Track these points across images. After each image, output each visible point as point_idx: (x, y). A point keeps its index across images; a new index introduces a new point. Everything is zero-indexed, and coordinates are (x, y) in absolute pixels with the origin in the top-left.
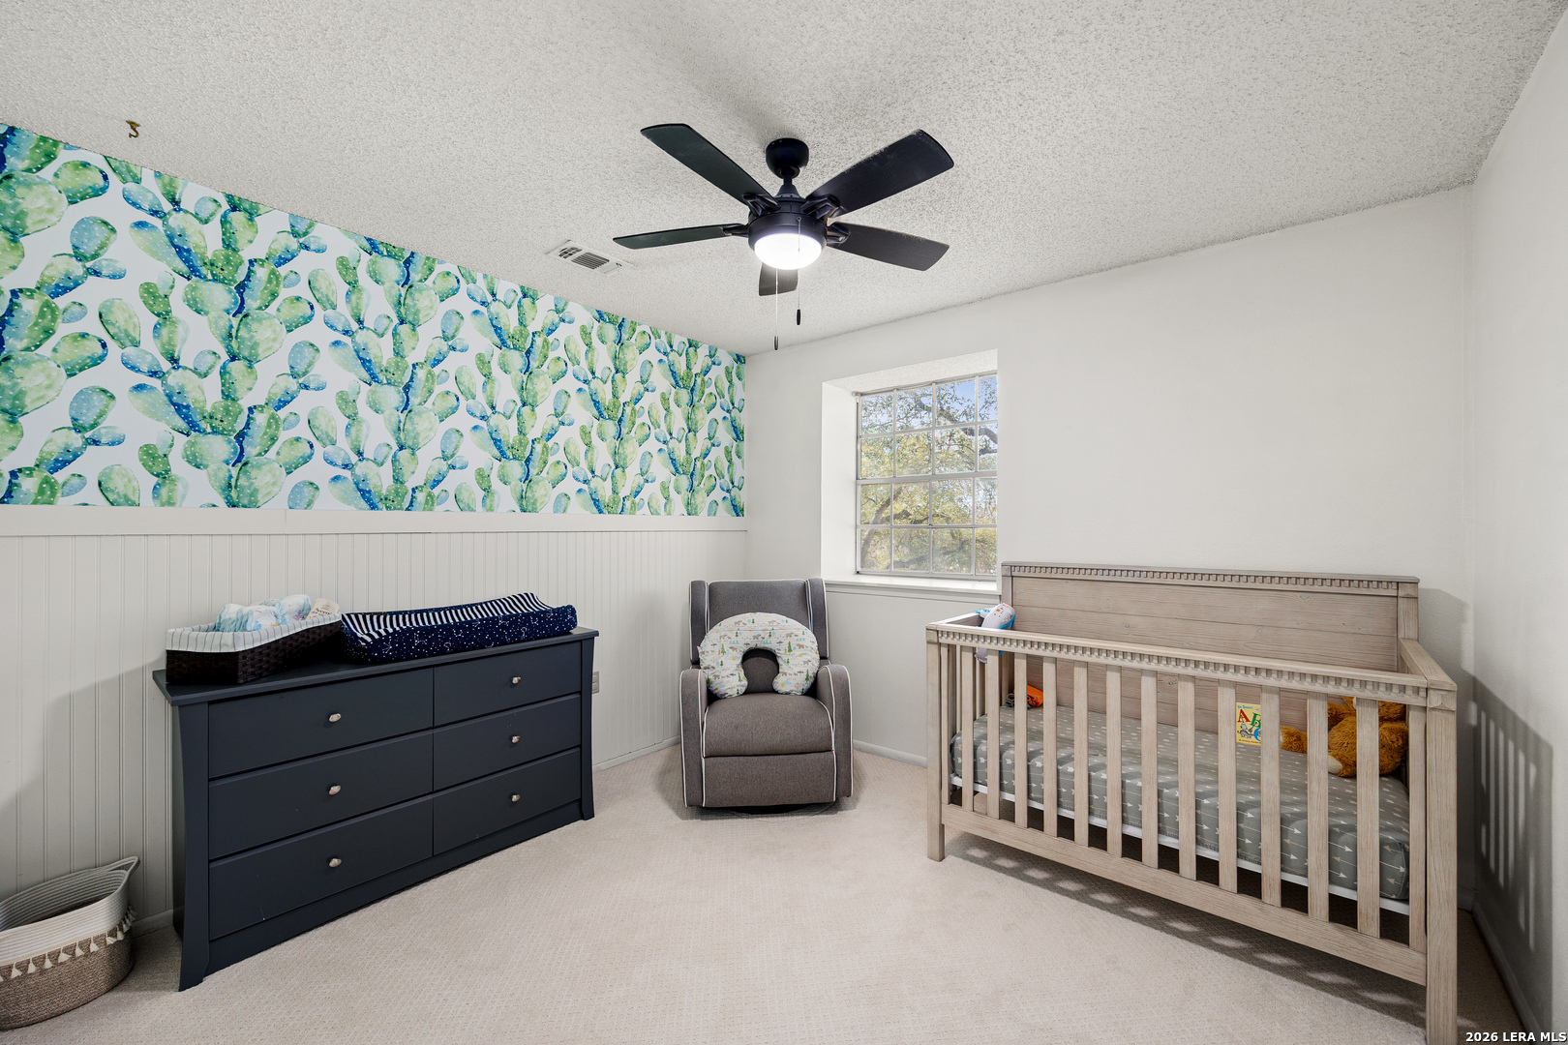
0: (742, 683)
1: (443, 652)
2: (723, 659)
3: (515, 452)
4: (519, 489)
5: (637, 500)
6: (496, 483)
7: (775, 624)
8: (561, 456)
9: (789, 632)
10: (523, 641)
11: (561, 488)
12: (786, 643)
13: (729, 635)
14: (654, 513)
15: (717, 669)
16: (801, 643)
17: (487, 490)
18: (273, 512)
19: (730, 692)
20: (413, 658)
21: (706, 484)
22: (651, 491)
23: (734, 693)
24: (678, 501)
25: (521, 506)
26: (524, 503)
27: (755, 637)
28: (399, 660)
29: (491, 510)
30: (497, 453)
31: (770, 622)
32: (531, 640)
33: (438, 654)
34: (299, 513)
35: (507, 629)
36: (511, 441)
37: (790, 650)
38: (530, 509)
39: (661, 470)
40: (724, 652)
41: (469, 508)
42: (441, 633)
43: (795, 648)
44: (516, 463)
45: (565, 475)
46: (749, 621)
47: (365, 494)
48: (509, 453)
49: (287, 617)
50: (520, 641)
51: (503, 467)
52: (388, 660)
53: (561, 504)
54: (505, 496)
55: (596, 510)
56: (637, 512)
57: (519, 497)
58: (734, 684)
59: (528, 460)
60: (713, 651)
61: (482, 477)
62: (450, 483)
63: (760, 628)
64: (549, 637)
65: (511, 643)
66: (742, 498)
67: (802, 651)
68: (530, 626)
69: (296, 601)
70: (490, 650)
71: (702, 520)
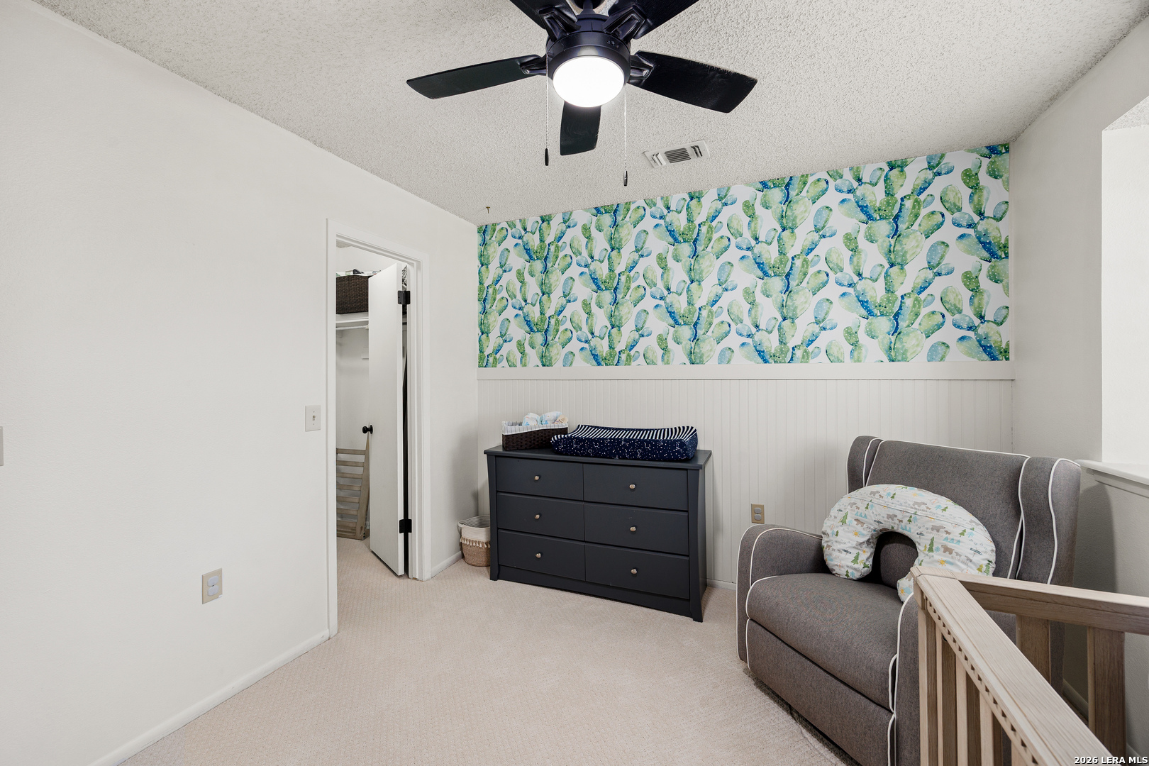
0: (856, 566)
1: (588, 455)
2: (840, 530)
3: (685, 319)
4: (688, 347)
6: (671, 344)
7: (923, 507)
9: (937, 523)
10: (639, 459)
12: (928, 536)
13: (859, 504)
15: (831, 538)
16: (950, 545)
17: (665, 349)
19: (837, 570)
20: (572, 455)
21: (922, 322)
22: (834, 338)
23: (842, 572)
26: (693, 357)
27: (889, 516)
28: (566, 454)
29: (668, 363)
30: (672, 322)
31: (915, 503)
33: (586, 456)
35: (628, 448)
36: (682, 312)
37: (931, 550)
38: (698, 361)
40: (843, 522)
41: (653, 362)
42: (587, 443)
43: (938, 549)
44: (686, 328)
46: (889, 494)
48: (681, 321)
49: (548, 422)
51: (676, 332)
52: (561, 453)
54: (678, 353)
55: (761, 361)
57: (689, 353)
58: (843, 563)
59: (696, 324)
60: (835, 517)
61: (662, 341)
63: (899, 507)
64: (659, 460)
65: (630, 459)
67: (947, 557)
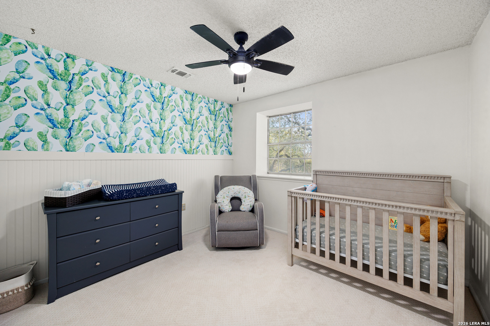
0: (230, 208)
2: (224, 200)
3: (158, 134)
4: (160, 146)
5: (198, 150)
6: (152, 144)
7: (241, 189)
8: (173, 136)
9: (245, 192)
10: (160, 194)
11: (173, 146)
12: (244, 195)
13: (226, 192)
14: (203, 154)
15: (222, 203)
16: (249, 195)
17: (149, 146)
18: (80, 153)
19: (226, 211)
20: (123, 199)
21: (220, 145)
22: (202, 147)
23: (227, 211)
24: (211, 150)
25: (160, 151)
26: (161, 151)
27: (234, 193)
28: (119, 200)
29: (151, 153)
30: (153, 135)
31: (239, 189)
32: (162, 194)
33: (132, 198)
34: (89, 153)
35: (154, 190)
36: (157, 131)
37: (245, 198)
38: (163, 152)
39: (205, 141)
40: (224, 198)
41: (144, 152)
42: (133, 192)
43: (247, 197)
44: (159, 138)
45: (175, 142)
46: (232, 188)
47: (110, 148)
48: (156, 135)
49: (84, 186)
50: (158, 194)
51: (154, 139)
52: (115, 200)
53: (173, 151)
54: (155, 148)
55: (185, 153)
56: (198, 154)
57: (160, 149)
58: (227, 208)
59: (163, 137)
60: (221, 198)
61: (148, 142)
62: (138, 144)
63: (236, 190)
64: (168, 193)
65: (155, 195)
66: (232, 149)
67: (249, 198)
68: (162, 189)
69: (87, 181)
70: (149, 197)
71: (219, 156)
